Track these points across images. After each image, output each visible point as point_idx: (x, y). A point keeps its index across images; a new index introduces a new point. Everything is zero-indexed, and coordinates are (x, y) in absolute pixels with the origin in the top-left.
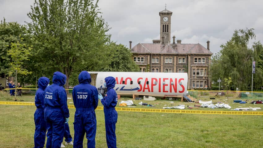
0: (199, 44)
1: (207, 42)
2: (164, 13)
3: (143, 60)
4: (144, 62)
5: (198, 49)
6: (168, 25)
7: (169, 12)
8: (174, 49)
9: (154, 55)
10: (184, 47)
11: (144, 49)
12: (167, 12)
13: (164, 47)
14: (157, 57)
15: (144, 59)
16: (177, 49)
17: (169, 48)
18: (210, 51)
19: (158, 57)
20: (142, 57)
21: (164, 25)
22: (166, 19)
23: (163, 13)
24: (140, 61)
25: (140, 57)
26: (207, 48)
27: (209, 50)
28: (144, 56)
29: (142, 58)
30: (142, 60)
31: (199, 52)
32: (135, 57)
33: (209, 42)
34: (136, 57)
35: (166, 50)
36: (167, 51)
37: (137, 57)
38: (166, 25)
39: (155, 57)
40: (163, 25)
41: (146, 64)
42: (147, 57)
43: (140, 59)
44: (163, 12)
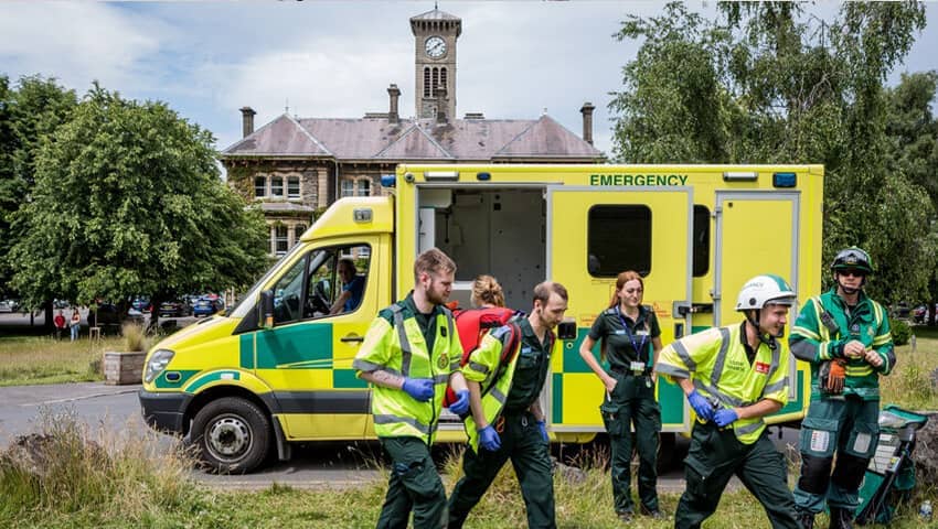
0: (545, 120)
1: (582, 111)
2: (430, 23)
3: (297, 191)
4: (300, 198)
5: (541, 139)
6: (444, 69)
7: (447, 19)
8: (439, 139)
9: (349, 167)
10: (483, 133)
11: (302, 138)
12: (439, 17)
13: (394, 132)
14: (363, 177)
15: (301, 185)
16: (451, 141)
17: (416, 138)
18: (595, 145)
19: (367, 178)
20: (292, 174)
21: (431, 69)
22: (435, 46)
23: (424, 23)
24: (285, 192)
25: (285, 177)
26: (581, 136)
27: (591, 143)
28: (302, 172)
29: (293, 182)
30: (290, 191)
31: (545, 150)
32: (260, 174)
33: (592, 108)
34: (265, 175)
35: (404, 146)
36: (407, 150)
37: (268, 177)
38: (436, 69)
39: (356, 175)
40: (427, 69)
41: (310, 209)
42: (316, 174)
43: (285, 186)
44: (425, 18)
